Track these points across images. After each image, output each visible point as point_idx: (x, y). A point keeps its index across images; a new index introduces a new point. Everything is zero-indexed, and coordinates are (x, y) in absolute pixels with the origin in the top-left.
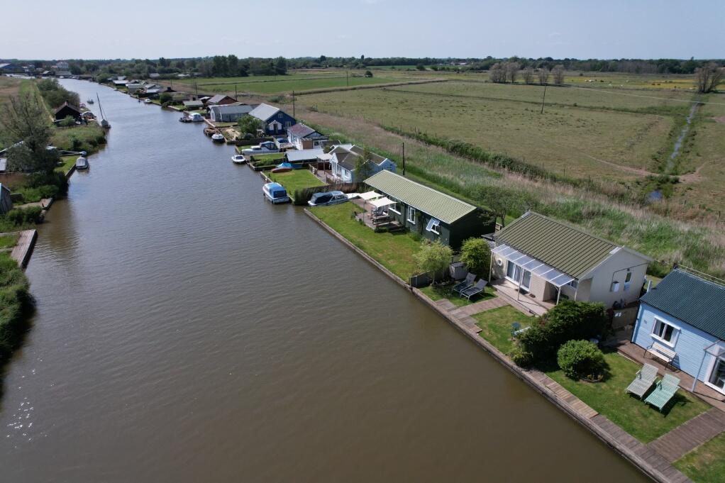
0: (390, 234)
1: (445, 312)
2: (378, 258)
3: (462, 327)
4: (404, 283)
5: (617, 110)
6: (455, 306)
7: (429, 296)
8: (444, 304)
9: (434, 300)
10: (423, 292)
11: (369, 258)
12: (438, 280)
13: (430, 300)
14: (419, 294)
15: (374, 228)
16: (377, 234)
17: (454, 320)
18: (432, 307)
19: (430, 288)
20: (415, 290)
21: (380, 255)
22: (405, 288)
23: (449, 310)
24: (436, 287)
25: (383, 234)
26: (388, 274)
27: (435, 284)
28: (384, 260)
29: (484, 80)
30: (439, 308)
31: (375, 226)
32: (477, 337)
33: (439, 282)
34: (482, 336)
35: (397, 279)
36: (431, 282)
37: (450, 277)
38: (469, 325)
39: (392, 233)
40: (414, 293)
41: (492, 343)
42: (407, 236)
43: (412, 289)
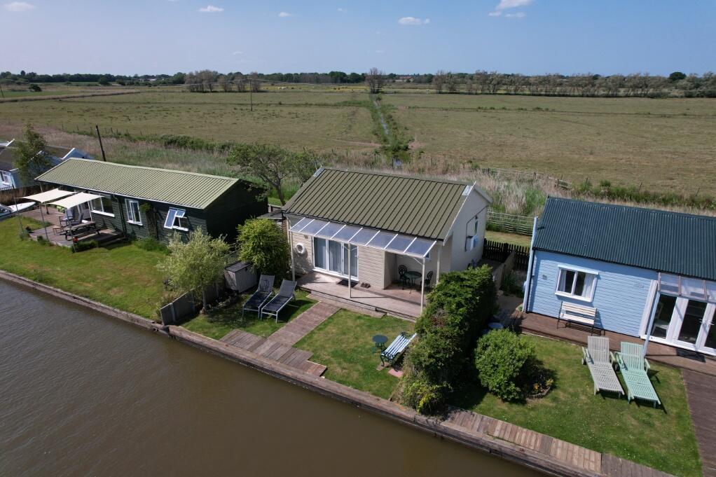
0: (102, 249)
1: (246, 355)
2: (85, 291)
3: (290, 372)
4: (148, 323)
5: (319, 105)
6: (259, 338)
7: (205, 333)
8: (239, 340)
9: (216, 338)
10: (192, 329)
11: (67, 296)
12: (212, 300)
13: (209, 341)
14: (185, 335)
15: (69, 245)
16: (77, 254)
17: (267, 364)
18: (218, 351)
19: (201, 318)
20: (174, 329)
21: (90, 286)
22: (154, 331)
23: (252, 349)
24: (213, 314)
25: (88, 252)
26: (113, 314)
27: (208, 308)
28: (99, 293)
29: (180, 90)
30: (231, 350)
31: (72, 243)
32: (323, 382)
33: (215, 304)
34: (332, 378)
35: (132, 319)
36: (200, 308)
37: (230, 291)
38: (299, 365)
39: (105, 247)
40: (173, 337)
41: (357, 386)
42: (133, 247)
43: (167, 330)
